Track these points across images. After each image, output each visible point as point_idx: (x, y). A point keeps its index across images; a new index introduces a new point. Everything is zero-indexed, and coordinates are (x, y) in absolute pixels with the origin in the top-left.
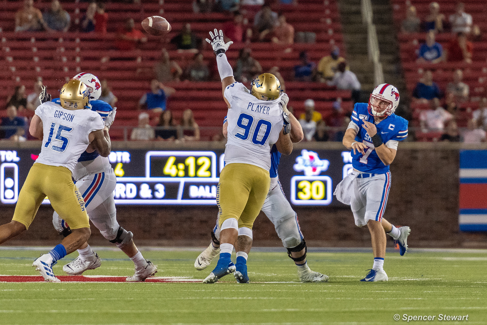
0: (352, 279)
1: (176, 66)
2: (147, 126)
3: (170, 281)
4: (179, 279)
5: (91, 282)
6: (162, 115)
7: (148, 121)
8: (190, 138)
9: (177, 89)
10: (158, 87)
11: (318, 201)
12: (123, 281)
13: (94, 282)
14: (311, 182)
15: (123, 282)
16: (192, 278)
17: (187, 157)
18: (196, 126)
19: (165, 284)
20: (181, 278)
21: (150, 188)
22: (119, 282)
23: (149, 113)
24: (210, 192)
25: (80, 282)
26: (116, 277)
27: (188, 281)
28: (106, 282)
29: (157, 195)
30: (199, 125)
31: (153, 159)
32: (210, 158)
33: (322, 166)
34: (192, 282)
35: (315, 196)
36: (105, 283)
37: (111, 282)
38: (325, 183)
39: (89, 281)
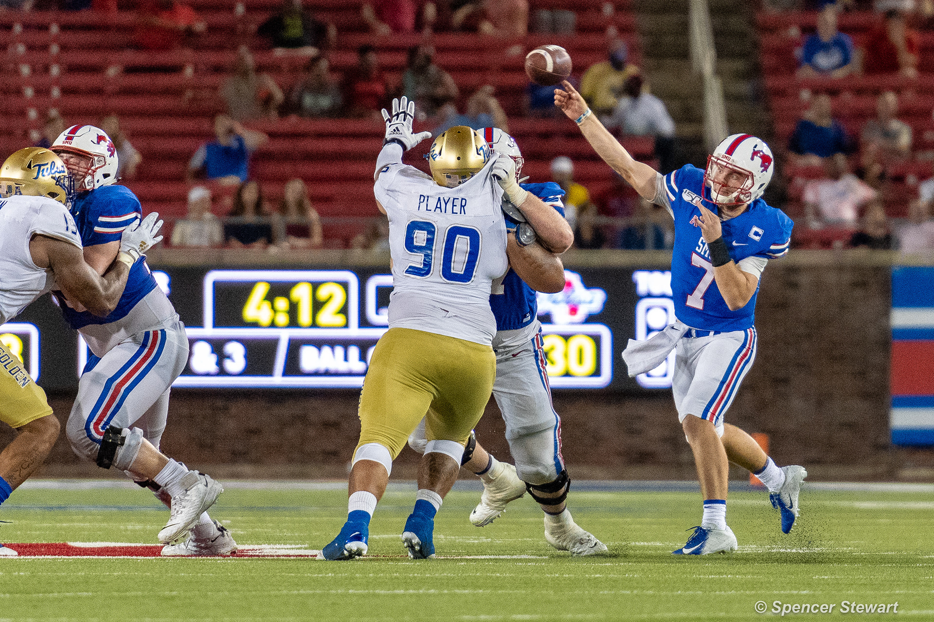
0: (657, 549)
1: (271, 84)
2: (208, 215)
3: (257, 554)
4: (277, 550)
5: (85, 557)
6: (238, 193)
7: (208, 205)
8: (301, 242)
9: (273, 135)
10: (230, 131)
11: (582, 379)
12: (154, 555)
13: (91, 557)
14: (566, 337)
15: (154, 557)
16: (306, 549)
17: (294, 284)
18: (313, 215)
19: (245, 561)
20: (282, 549)
21: (213, 352)
22: (146, 556)
23: (210, 188)
24: (346, 359)
25: (60, 557)
26: (139, 545)
27: (297, 554)
28: (116, 557)
29: (229, 365)
30: (321, 214)
31: (218, 287)
32: (345, 285)
33: (591, 302)
34: (305, 556)
35: (574, 368)
36: (116, 559)
37: (129, 557)
38: (597, 339)
39: (80, 555)
